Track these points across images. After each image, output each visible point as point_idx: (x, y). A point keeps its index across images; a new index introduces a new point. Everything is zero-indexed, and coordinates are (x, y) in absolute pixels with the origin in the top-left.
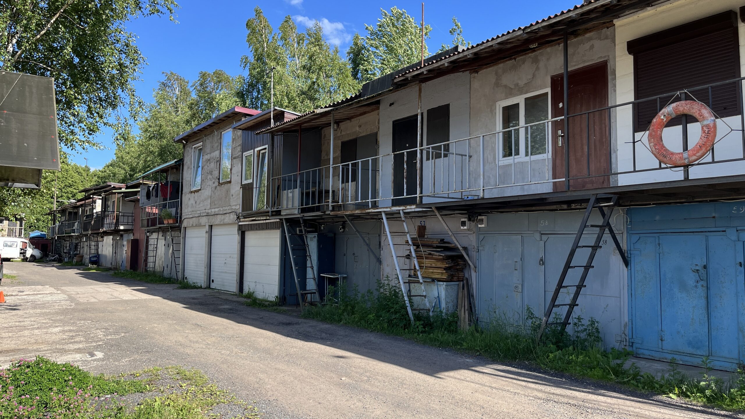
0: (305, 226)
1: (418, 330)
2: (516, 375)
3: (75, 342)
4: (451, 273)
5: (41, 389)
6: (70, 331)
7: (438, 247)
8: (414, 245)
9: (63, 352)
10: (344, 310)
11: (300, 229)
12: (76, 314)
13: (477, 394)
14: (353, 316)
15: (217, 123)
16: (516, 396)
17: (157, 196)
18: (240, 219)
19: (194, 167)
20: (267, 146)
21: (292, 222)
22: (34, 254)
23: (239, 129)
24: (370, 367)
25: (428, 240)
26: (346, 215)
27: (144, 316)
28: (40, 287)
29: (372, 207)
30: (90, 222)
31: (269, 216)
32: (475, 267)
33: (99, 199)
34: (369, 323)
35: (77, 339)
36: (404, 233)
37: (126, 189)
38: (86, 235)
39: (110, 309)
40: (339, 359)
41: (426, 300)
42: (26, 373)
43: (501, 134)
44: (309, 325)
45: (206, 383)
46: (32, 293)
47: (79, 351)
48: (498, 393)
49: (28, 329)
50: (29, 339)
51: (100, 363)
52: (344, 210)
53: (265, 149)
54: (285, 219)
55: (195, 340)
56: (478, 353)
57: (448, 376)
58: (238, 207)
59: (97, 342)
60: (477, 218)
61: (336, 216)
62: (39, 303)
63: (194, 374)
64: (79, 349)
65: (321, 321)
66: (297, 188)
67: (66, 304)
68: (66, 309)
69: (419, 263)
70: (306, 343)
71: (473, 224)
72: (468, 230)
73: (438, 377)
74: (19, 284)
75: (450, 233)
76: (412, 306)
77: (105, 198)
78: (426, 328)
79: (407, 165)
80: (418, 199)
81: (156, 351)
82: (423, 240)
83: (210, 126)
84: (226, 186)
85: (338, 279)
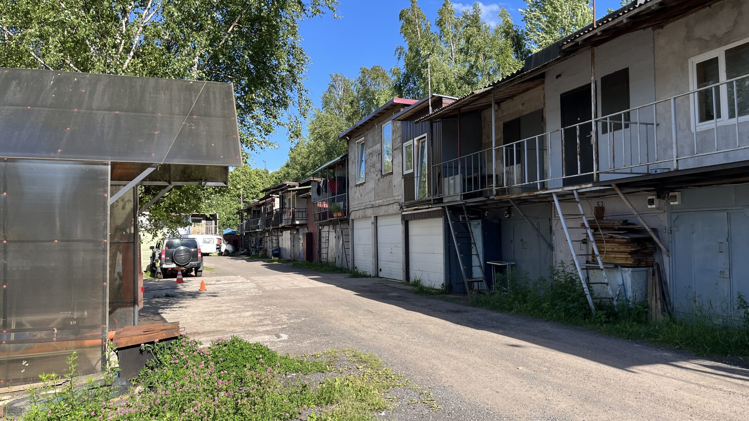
0: (468, 213)
1: (601, 320)
2: (729, 372)
3: (263, 325)
4: (638, 258)
5: (237, 366)
6: (259, 315)
7: (620, 229)
8: (591, 228)
9: (255, 333)
10: (515, 298)
11: (463, 216)
12: (263, 300)
13: (681, 392)
14: (525, 305)
15: (378, 117)
16: (732, 396)
17: (326, 191)
18: (403, 209)
19: (358, 161)
20: (426, 135)
21: (455, 210)
22: (227, 249)
23: (398, 120)
24: (550, 358)
25: (608, 222)
26: (511, 199)
27: (321, 303)
28: (233, 277)
29: (541, 189)
30: (271, 218)
31: (431, 204)
32: (668, 251)
33: (277, 197)
34: (543, 312)
35: (265, 322)
36: (578, 216)
37: (299, 186)
38: (268, 231)
39: (292, 296)
40: (514, 348)
41: (609, 287)
42: (224, 351)
43: (696, 94)
44: (478, 313)
45: (380, 367)
46: (227, 282)
47: (267, 333)
48: (708, 391)
49: (225, 313)
50: (226, 322)
51: (285, 344)
52: (509, 194)
53: (425, 137)
54: (448, 206)
55: (368, 325)
56: (678, 347)
57: (643, 371)
58: (400, 197)
59: (281, 325)
60: (668, 195)
61: (501, 201)
62: (233, 290)
63: (369, 357)
64: (267, 331)
65: (491, 309)
66: (458, 174)
67: (255, 292)
68: (255, 295)
69: (598, 248)
70: (477, 331)
71: (663, 202)
72: (657, 208)
73: (630, 371)
74: (217, 274)
75: (635, 213)
76: (592, 295)
77: (282, 196)
78: (610, 319)
79: (580, 140)
80: (595, 176)
81: (333, 335)
82: (602, 222)
83: (371, 120)
84: (389, 178)
85: (506, 266)
